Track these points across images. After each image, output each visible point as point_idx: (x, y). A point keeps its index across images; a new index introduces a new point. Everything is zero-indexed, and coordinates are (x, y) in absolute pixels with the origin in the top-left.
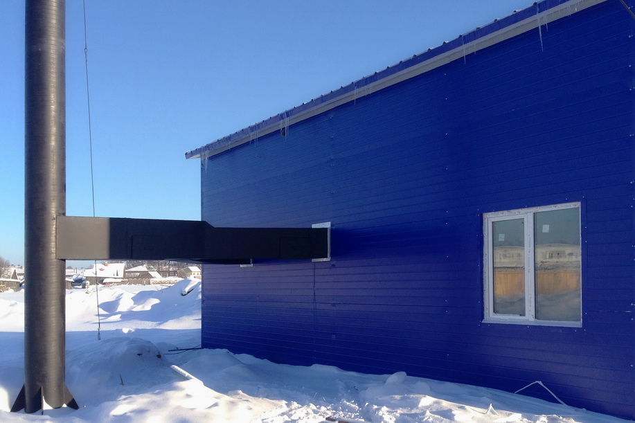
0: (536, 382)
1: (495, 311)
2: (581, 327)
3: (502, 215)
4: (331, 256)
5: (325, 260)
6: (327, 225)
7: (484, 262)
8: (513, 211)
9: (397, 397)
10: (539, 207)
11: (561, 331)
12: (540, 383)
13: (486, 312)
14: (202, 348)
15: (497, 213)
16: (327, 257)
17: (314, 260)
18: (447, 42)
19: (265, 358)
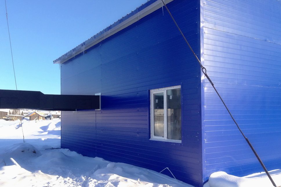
0: (167, 168)
1: (155, 135)
2: (181, 143)
3: (156, 91)
4: (101, 108)
5: (99, 110)
6: (99, 94)
7: (151, 112)
8: (160, 89)
9: (103, 175)
10: (168, 88)
11: (174, 145)
12: (168, 168)
13: (151, 135)
14: (61, 148)
15: (154, 90)
16: (99, 109)
17: (96, 110)
18: (133, 11)
19: (80, 153)
